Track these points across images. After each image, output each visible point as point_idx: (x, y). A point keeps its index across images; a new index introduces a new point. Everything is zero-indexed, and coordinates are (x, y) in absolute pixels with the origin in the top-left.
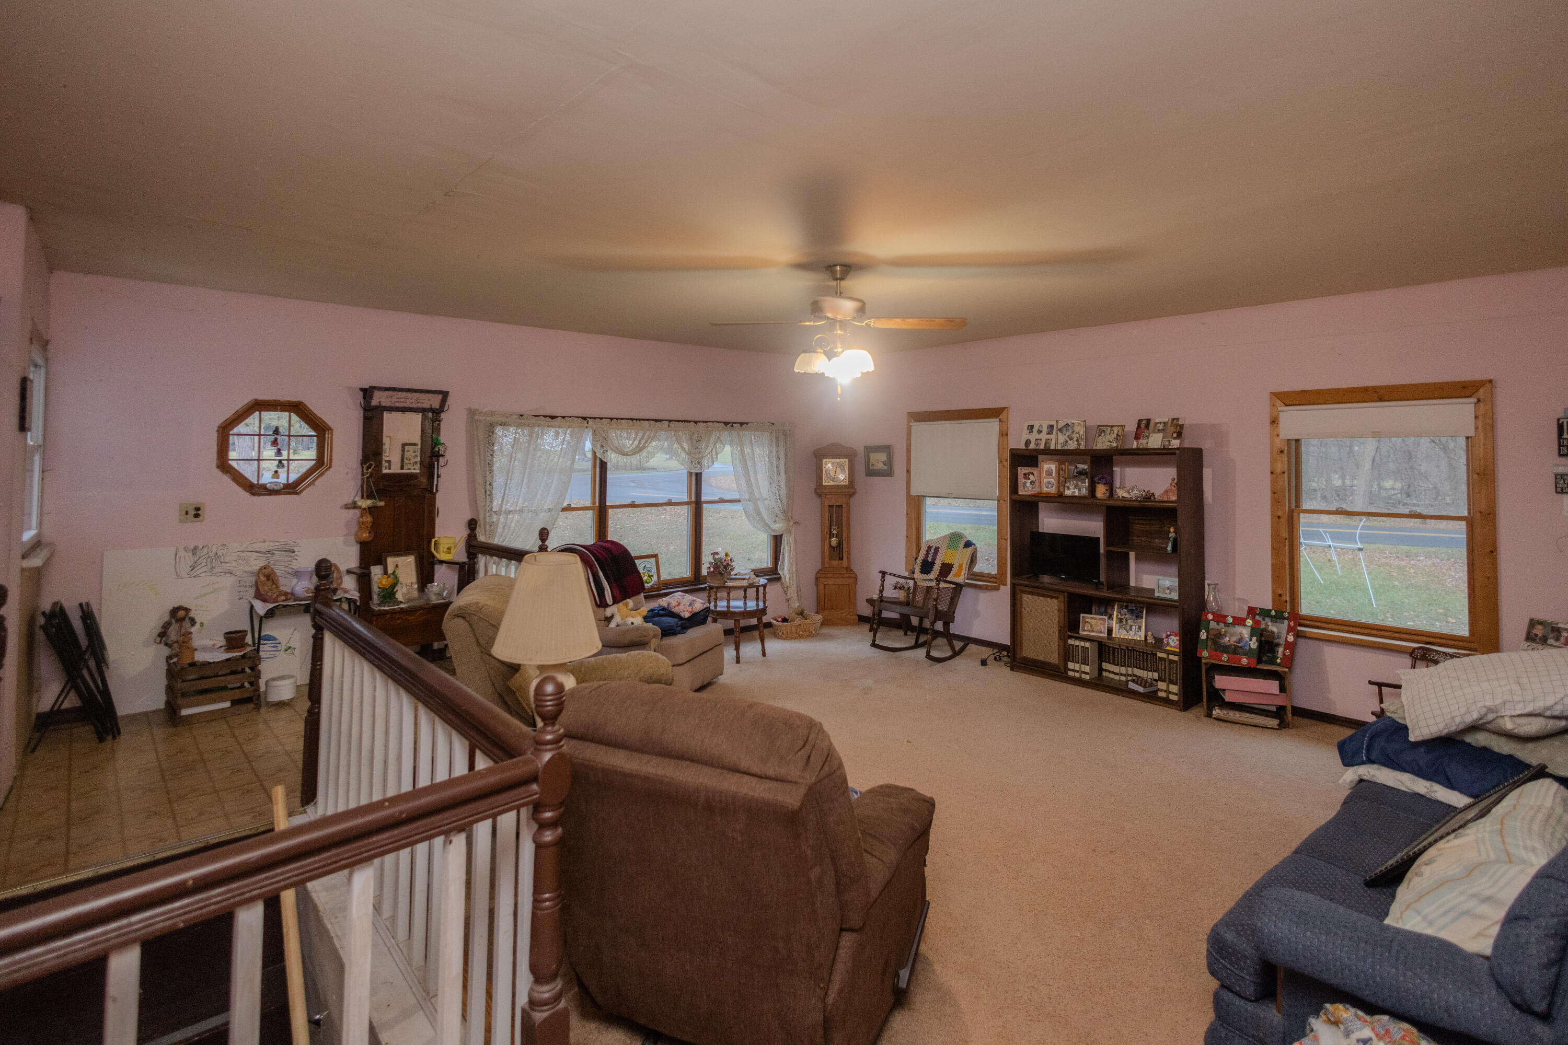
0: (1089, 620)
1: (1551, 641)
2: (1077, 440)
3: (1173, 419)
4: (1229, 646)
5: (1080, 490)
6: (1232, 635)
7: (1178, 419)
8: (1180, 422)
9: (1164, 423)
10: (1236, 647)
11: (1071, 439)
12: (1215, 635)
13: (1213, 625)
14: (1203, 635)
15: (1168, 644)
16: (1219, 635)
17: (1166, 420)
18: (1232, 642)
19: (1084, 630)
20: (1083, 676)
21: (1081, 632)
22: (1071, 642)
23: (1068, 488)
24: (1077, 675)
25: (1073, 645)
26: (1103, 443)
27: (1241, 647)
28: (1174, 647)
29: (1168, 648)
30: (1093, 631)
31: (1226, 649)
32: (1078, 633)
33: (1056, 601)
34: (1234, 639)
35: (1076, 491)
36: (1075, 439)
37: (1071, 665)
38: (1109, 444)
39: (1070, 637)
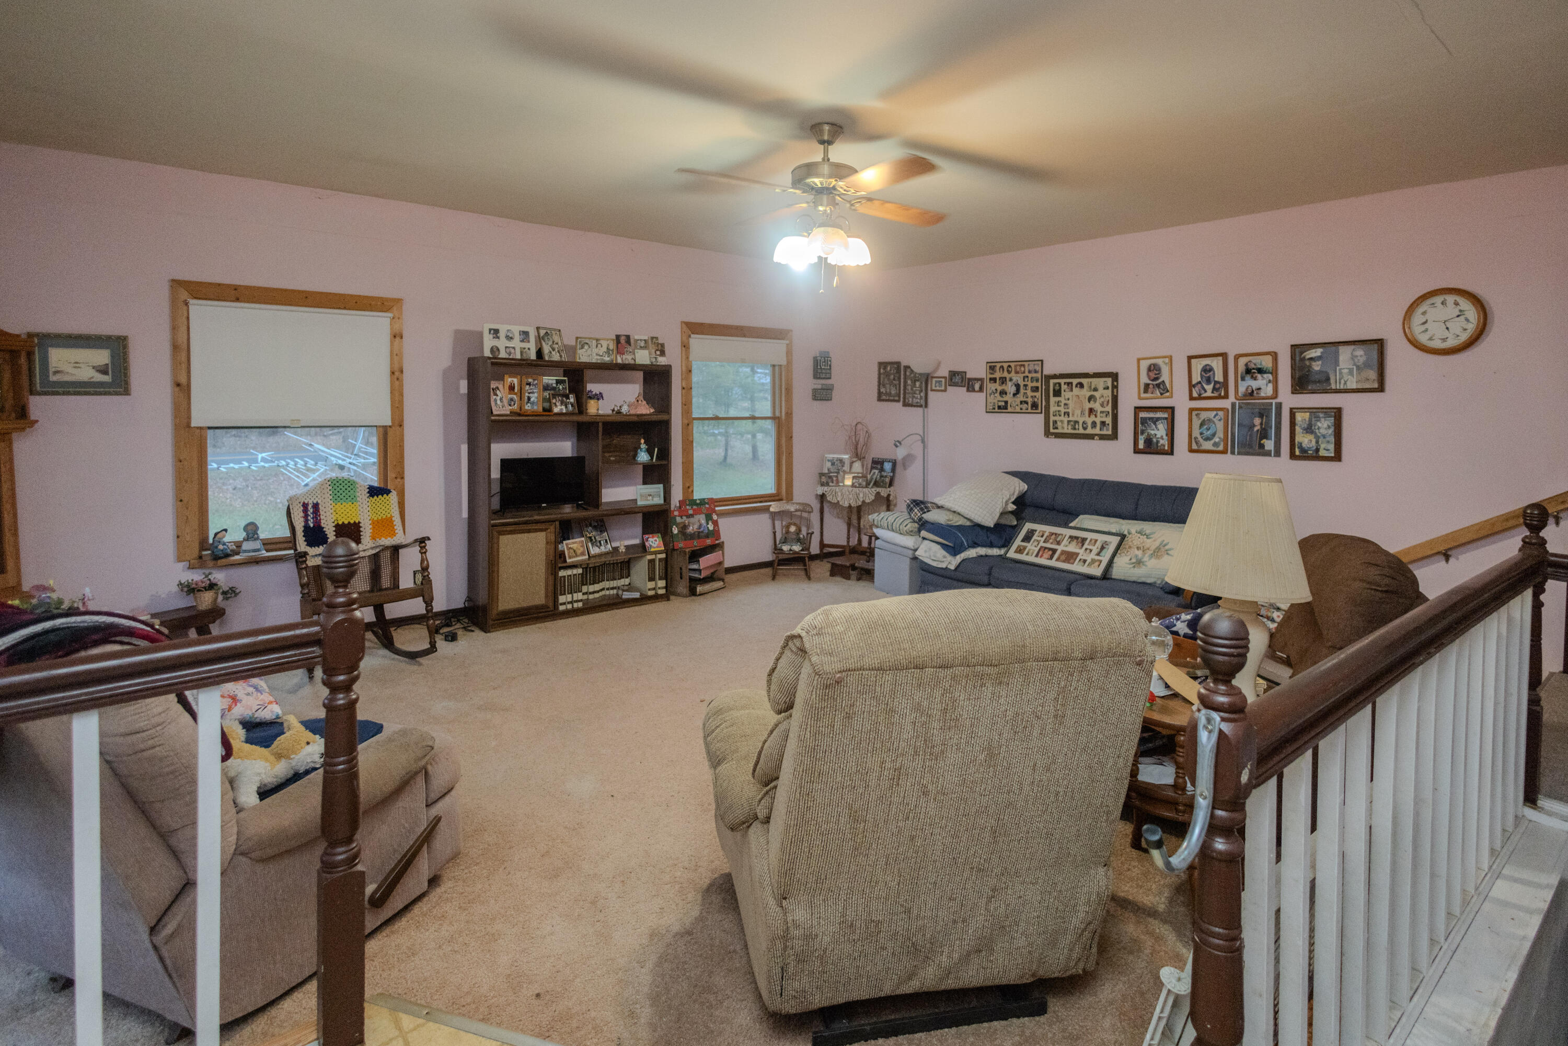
0: (571, 546)
1: (831, 484)
2: (559, 352)
3: (652, 338)
4: (694, 533)
5: (566, 407)
6: (693, 524)
7: (657, 338)
8: (660, 341)
9: (645, 340)
10: (699, 532)
11: (554, 350)
12: (682, 528)
13: (678, 519)
14: (675, 530)
15: (651, 546)
16: (684, 527)
17: (646, 338)
18: (695, 530)
19: (570, 558)
20: (575, 605)
21: (568, 560)
22: (562, 573)
23: (556, 406)
24: (569, 606)
25: (564, 577)
26: (585, 356)
27: (702, 532)
28: (657, 547)
29: (652, 550)
30: (577, 556)
31: (692, 536)
32: (565, 561)
33: (543, 534)
34: (696, 527)
35: (563, 407)
36: (556, 350)
37: (562, 599)
38: (599, 357)
39: (561, 568)
